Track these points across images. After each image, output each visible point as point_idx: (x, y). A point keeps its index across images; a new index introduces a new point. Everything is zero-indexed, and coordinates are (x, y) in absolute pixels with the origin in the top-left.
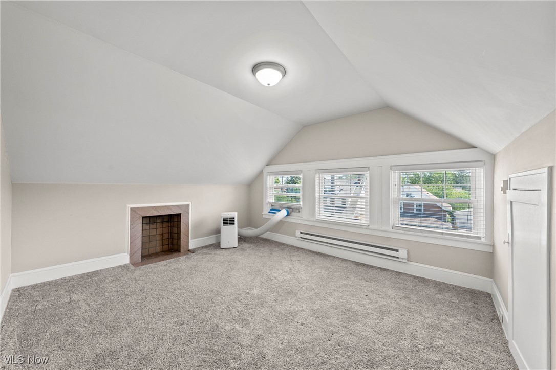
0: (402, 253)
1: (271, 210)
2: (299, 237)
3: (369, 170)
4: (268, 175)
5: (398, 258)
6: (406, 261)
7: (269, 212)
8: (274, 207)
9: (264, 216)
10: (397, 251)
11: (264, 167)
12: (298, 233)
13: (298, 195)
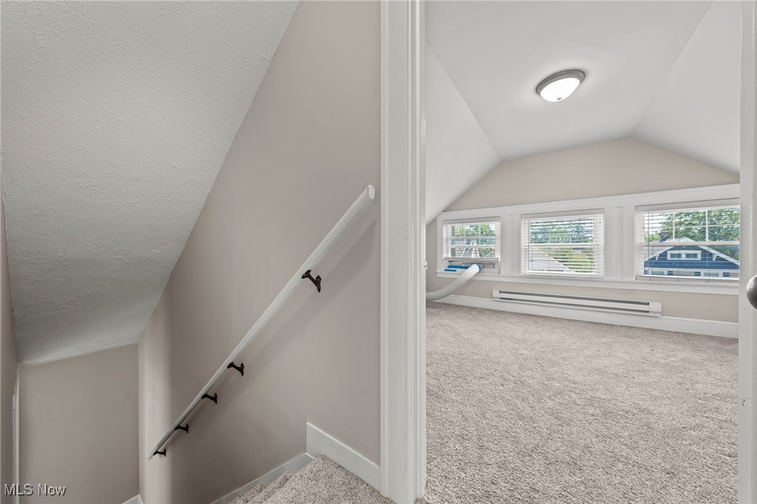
0: (655, 306)
1: (449, 267)
2: (497, 298)
3: (603, 213)
4: (443, 223)
5: (648, 312)
6: (659, 315)
7: (446, 270)
8: (453, 264)
9: (438, 276)
10: (648, 304)
11: (439, 215)
12: (496, 293)
13: (492, 246)
